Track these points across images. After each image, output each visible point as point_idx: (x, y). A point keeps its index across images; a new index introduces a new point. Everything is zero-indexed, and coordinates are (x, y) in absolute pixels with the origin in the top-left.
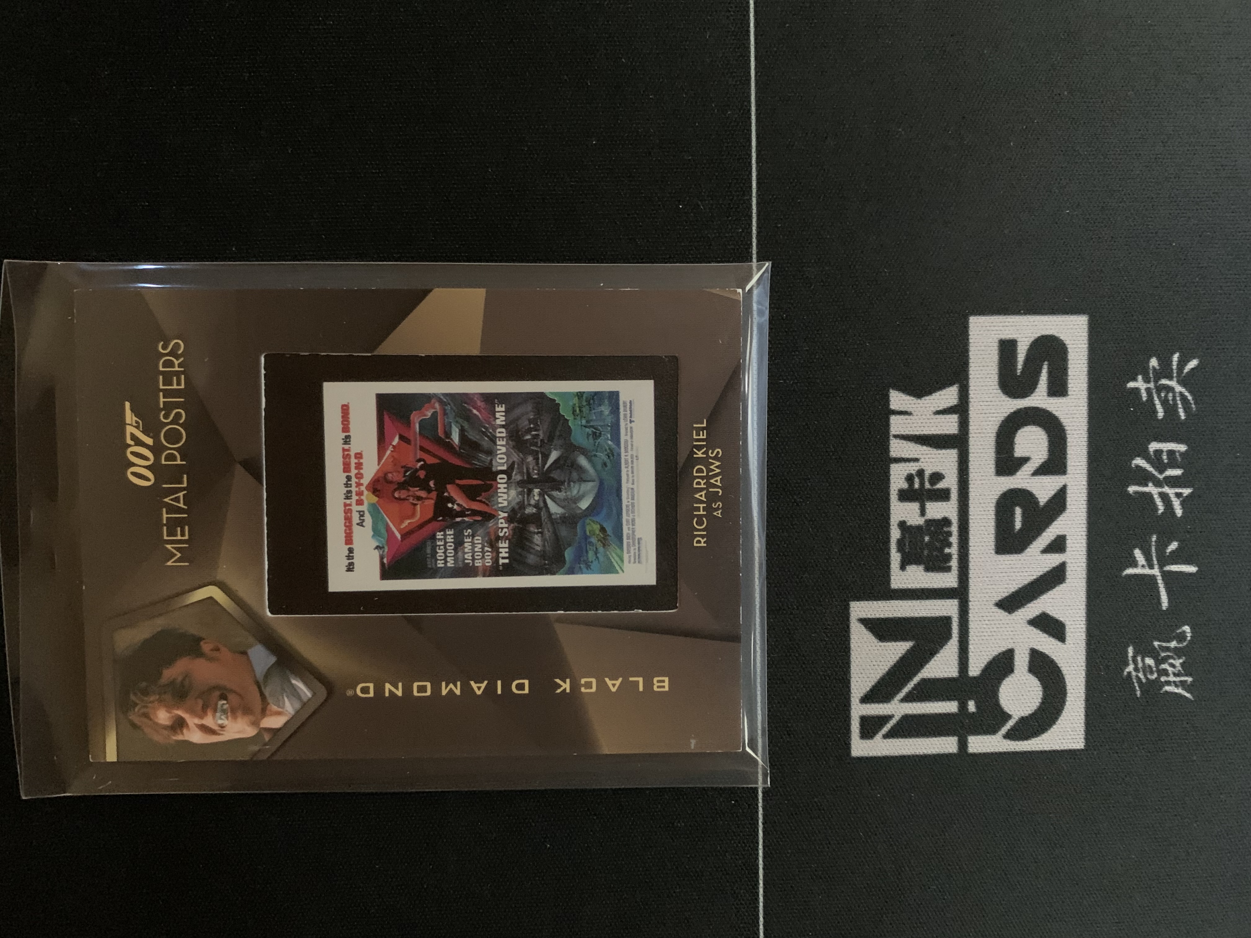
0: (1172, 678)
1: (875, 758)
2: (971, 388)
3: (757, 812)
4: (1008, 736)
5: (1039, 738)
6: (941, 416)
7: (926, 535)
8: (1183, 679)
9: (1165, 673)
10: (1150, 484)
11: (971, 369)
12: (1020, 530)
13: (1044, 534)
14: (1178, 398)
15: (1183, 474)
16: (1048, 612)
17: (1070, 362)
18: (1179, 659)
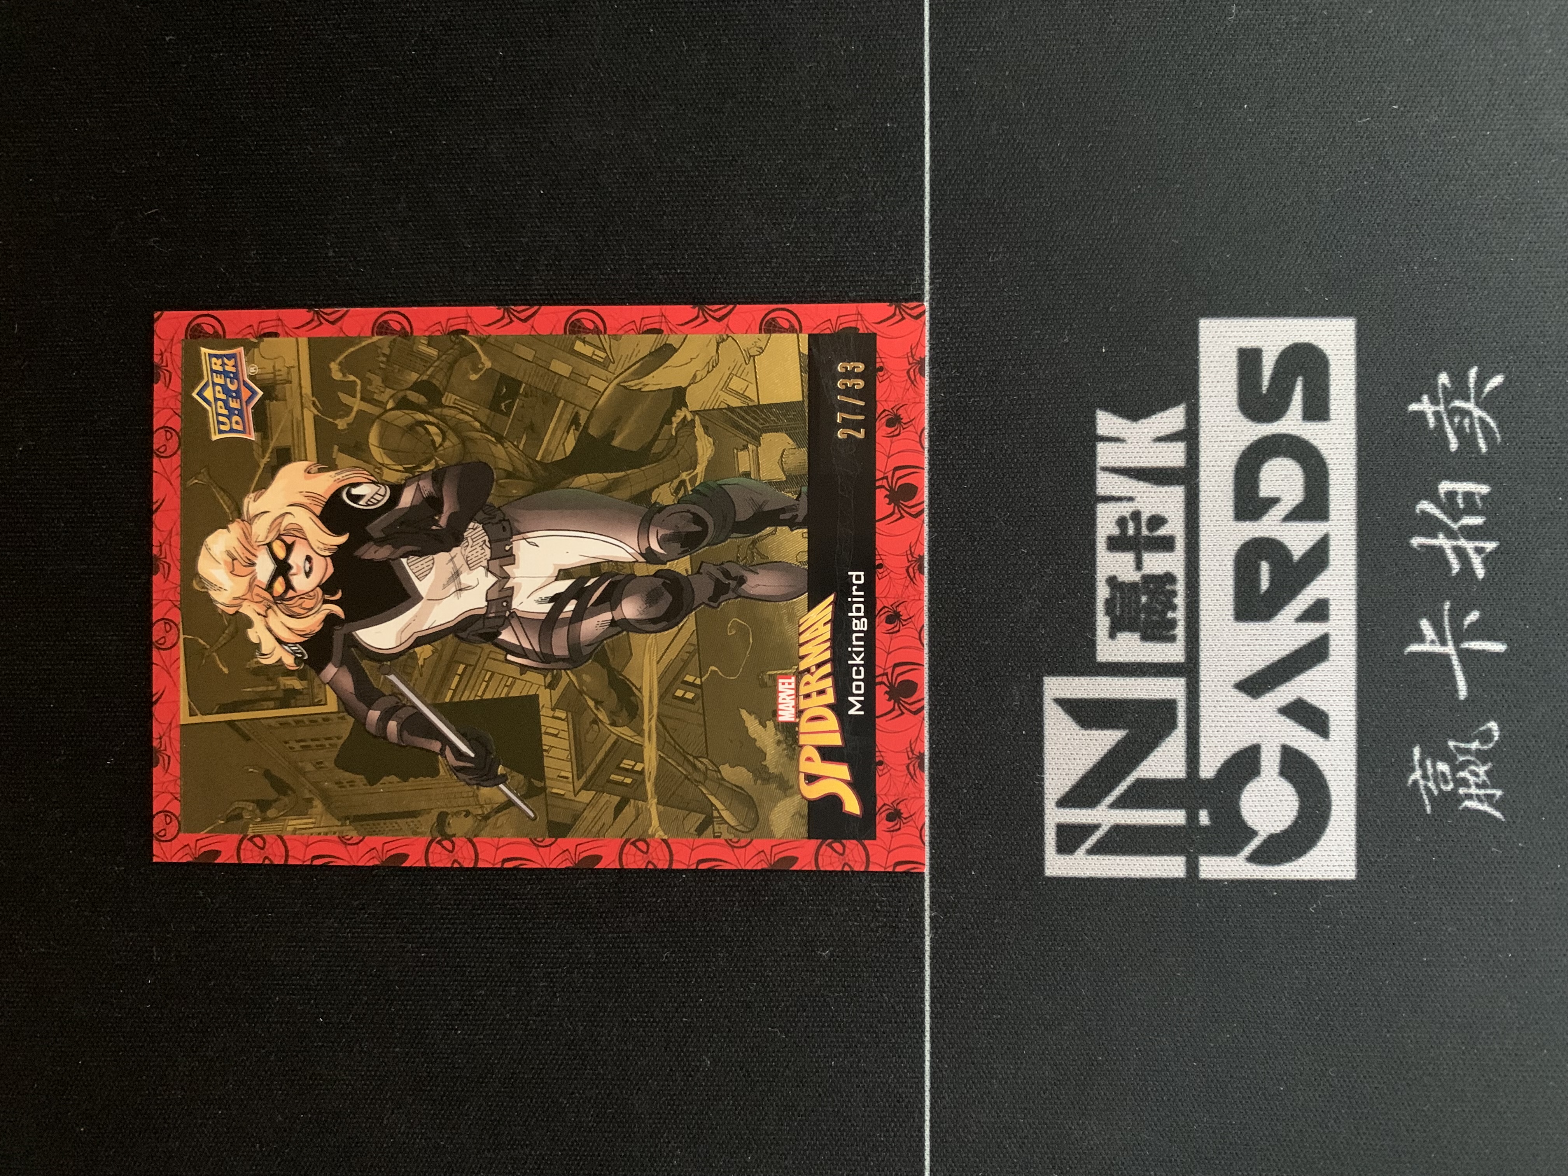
0: (1473, 790)
1: (1077, 879)
2: (1202, 409)
3: (923, 944)
4: (1254, 858)
5: (1295, 863)
6: (1163, 444)
7: (1144, 594)
8: (1489, 791)
9: (1464, 783)
10: (1441, 536)
11: (1201, 385)
12: (1267, 591)
13: (1300, 597)
14: (1477, 426)
15: (1485, 523)
16: (1305, 698)
17: (1332, 378)
18: (1483, 765)
